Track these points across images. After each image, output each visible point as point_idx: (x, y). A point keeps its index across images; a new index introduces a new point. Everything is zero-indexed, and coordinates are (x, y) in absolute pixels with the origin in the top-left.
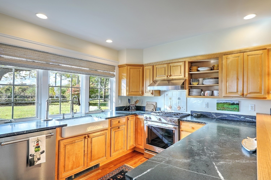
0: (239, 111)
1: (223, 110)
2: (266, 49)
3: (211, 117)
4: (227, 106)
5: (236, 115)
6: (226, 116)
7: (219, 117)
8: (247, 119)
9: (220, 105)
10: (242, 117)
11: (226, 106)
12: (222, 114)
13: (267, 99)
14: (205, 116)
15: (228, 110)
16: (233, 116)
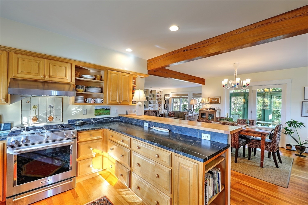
0: (109, 115)
1: (99, 115)
2: (129, 74)
3: (90, 123)
4: (103, 112)
5: (108, 118)
6: (102, 120)
7: (96, 122)
8: (114, 119)
9: (97, 112)
10: (112, 119)
11: (101, 111)
12: (99, 119)
13: (130, 105)
14: (85, 123)
15: (103, 115)
16: (106, 119)
